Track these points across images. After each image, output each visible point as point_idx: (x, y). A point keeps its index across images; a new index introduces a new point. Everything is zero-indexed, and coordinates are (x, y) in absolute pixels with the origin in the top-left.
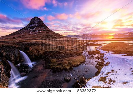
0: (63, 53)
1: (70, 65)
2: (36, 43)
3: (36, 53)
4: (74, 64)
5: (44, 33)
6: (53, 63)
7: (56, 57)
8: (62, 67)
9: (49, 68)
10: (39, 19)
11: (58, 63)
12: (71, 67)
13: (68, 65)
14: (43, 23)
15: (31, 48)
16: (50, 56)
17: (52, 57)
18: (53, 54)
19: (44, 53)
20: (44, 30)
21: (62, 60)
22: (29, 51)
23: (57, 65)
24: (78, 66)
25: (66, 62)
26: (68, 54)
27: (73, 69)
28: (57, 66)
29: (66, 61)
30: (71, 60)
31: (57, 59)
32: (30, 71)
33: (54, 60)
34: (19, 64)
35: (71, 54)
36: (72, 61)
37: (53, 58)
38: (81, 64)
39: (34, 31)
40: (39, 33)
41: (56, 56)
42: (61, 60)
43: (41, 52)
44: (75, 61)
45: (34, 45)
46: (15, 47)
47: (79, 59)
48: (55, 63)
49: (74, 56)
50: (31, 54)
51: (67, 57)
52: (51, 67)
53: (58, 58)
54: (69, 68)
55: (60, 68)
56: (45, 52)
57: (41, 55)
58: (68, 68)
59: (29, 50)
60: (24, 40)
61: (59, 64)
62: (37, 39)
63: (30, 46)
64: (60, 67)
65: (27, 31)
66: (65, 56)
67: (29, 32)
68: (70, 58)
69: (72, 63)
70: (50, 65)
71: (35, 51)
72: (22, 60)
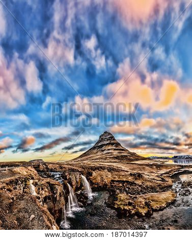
0: (140, 186)
1: (148, 207)
2: (101, 167)
3: (100, 181)
4: (155, 206)
5: (116, 153)
6: (121, 200)
7: (126, 191)
8: (133, 210)
9: (113, 208)
10: (109, 134)
11: (128, 201)
12: (148, 211)
13: (144, 208)
14: (114, 139)
15: (94, 174)
16: (118, 189)
17: (121, 190)
18: (123, 186)
19: (111, 183)
20: (115, 149)
21: (136, 198)
22: (92, 177)
23: (126, 205)
24: (161, 209)
25: (140, 202)
26: (147, 187)
27: (152, 214)
28: (126, 208)
29: (141, 199)
30: (151, 198)
31: (127, 194)
32: (89, 204)
33: (123, 196)
34: (79, 191)
35: (152, 188)
36: (152, 200)
37: (121, 192)
38: (167, 206)
39: (103, 151)
40: (109, 153)
41: (127, 189)
42: (134, 198)
43: (106, 181)
44: (157, 201)
45: (98, 169)
46: (78, 171)
47: (165, 197)
48: (122, 201)
49: (157, 192)
50: (94, 181)
51: (145, 193)
52: (116, 206)
53: (130, 193)
54: (145, 214)
55: (129, 211)
56: (112, 181)
57: (106, 185)
58: (143, 212)
59: (91, 175)
60: (89, 163)
61: (130, 204)
62: (105, 162)
63: (94, 171)
64: (130, 209)
65: (95, 151)
66: (141, 191)
67: (97, 152)
68: (149, 195)
69: (152, 203)
70: (115, 203)
71: (99, 178)
72: (83, 188)
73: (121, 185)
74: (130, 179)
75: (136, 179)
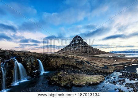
0: (80, 69)
3: (55, 65)
15: (52, 60)
19: (62, 66)
22: (50, 62)
25: (67, 77)
34: (36, 71)
43: (59, 64)
50: (50, 65)
58: (64, 84)
63: (52, 58)
71: (55, 63)
73: (68, 67)
74: (75, 64)
75: (79, 64)
